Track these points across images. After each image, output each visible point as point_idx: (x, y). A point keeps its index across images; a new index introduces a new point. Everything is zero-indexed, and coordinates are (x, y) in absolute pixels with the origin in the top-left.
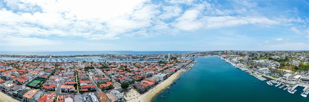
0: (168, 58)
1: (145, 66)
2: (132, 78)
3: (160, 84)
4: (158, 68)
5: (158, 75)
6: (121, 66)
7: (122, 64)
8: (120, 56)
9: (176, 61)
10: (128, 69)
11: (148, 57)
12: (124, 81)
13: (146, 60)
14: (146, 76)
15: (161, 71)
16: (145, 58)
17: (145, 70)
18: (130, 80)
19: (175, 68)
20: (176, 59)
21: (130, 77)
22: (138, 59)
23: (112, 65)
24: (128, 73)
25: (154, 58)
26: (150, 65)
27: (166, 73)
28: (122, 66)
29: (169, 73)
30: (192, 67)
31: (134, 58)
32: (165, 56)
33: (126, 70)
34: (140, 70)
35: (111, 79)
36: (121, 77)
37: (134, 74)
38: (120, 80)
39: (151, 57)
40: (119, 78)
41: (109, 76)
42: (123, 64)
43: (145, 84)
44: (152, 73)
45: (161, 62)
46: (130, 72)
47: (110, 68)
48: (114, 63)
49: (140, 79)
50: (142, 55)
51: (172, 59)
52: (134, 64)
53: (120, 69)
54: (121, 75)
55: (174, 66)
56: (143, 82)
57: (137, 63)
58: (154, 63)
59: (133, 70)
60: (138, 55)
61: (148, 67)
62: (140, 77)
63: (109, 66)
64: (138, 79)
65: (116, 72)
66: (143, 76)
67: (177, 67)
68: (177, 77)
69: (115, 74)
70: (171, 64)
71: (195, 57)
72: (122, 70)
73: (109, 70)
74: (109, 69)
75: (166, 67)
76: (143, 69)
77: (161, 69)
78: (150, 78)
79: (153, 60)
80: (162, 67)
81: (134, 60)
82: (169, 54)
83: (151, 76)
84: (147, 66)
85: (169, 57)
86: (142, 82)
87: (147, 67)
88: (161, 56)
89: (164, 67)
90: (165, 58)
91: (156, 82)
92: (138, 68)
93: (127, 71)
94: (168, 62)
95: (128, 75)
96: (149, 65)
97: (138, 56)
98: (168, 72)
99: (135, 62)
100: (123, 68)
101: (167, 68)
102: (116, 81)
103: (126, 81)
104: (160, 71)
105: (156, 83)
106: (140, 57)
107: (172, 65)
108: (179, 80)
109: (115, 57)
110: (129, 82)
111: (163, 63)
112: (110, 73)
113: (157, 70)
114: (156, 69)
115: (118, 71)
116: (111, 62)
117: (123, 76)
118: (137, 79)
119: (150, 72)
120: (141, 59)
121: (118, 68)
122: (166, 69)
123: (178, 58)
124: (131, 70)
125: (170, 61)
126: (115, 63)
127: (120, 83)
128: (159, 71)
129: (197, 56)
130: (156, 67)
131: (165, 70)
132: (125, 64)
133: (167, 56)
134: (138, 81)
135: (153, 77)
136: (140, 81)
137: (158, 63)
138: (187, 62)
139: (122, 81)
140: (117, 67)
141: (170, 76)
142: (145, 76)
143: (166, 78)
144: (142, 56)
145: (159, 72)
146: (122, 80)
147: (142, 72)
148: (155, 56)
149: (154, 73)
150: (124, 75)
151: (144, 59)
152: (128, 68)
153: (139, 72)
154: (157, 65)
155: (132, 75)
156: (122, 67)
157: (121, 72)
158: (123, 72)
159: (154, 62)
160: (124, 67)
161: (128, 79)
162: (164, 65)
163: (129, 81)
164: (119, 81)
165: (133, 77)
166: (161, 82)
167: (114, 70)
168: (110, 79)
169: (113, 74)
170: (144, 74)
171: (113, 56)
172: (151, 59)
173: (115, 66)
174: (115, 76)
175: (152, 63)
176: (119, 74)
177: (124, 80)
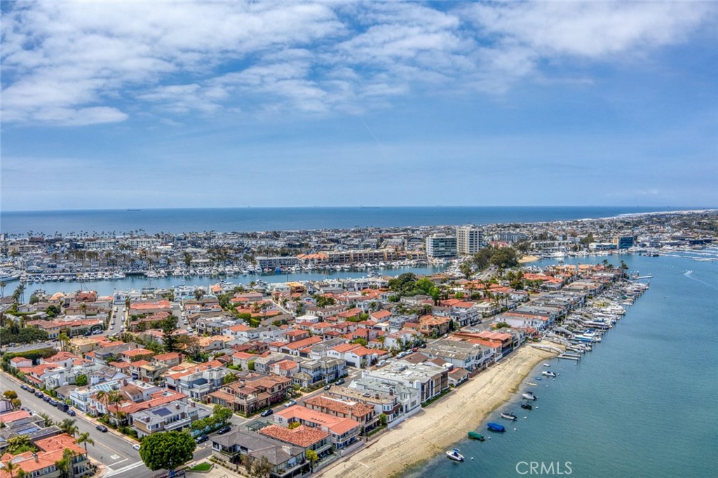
0: (453, 256)
1: (300, 312)
2: (214, 400)
3: (396, 427)
4: (384, 325)
5: (387, 373)
6: (134, 318)
7: (139, 308)
8: (123, 247)
9: (511, 277)
10: (186, 339)
11: (318, 249)
12: (157, 419)
13: (309, 266)
14: (305, 378)
15: (407, 346)
16: (301, 257)
17: (299, 338)
18: (201, 414)
19: (500, 326)
20: (514, 264)
21: (198, 389)
22: (250, 267)
23: (70, 319)
24: (186, 365)
25: (359, 258)
26: (331, 302)
27: (440, 361)
28: (139, 322)
29: (460, 364)
30: (609, 321)
31: (221, 255)
32: (436, 243)
33: (171, 345)
34: (264, 336)
35: (66, 416)
36: (138, 397)
37: (226, 372)
38: (136, 416)
39: (338, 251)
40: (125, 405)
41: (55, 395)
42: (149, 307)
43: (302, 427)
44: (349, 357)
45: (406, 284)
46: (198, 358)
47: (54, 339)
48: (81, 298)
49: (263, 397)
50: (276, 236)
51: (482, 263)
52: (224, 302)
53: (125, 339)
54: (139, 384)
55: (497, 313)
56: (285, 420)
57: (240, 290)
58: (359, 294)
59: (222, 345)
60: (254, 236)
61: (321, 320)
62: (267, 383)
63: (44, 326)
64: (251, 397)
65: (99, 365)
66: (283, 379)
67: (517, 323)
68: (514, 391)
69: (94, 380)
70: (476, 298)
71: (633, 248)
72: (142, 351)
73: (50, 354)
74: (52, 344)
75: (440, 318)
76: (288, 329)
77: (408, 335)
78: (335, 389)
79: (353, 270)
80: (416, 322)
81: (223, 274)
82: (467, 229)
83: (338, 376)
84: (313, 309)
85: (464, 245)
86: (276, 416)
87: (309, 317)
88: (410, 239)
89: (426, 321)
90: (438, 255)
91: (369, 419)
92: (251, 324)
93: (175, 355)
94: (453, 281)
95: (185, 378)
96: (324, 302)
97: (249, 243)
98: (453, 351)
99: (230, 285)
100: (149, 332)
101: (451, 327)
102: (108, 423)
103: (176, 419)
104: (398, 347)
105: (373, 426)
106: (267, 252)
107: (485, 305)
108: (528, 407)
109: (92, 255)
110: (194, 428)
111: (425, 289)
112: (55, 372)
113: (382, 339)
114: (373, 333)
115: (111, 359)
116: (57, 293)
117: (148, 387)
118: (243, 402)
119: (331, 353)
120: (270, 264)
121: (110, 332)
122: (439, 335)
123: (526, 259)
124: (204, 341)
125: (467, 277)
126: (92, 298)
127: (135, 434)
128: (390, 343)
129: (655, 244)
130: (373, 319)
131: (430, 342)
132: (162, 305)
133: (453, 242)
134: (253, 410)
135: (353, 385)
136: (263, 408)
137: (385, 287)
138: (577, 284)
139: (146, 422)
140: (104, 328)
141: (466, 381)
142: (301, 376)
143: (436, 391)
144: (280, 244)
145: (395, 352)
146: (143, 415)
147: (275, 354)
148: (368, 240)
149: (358, 361)
150: (157, 379)
151: (294, 263)
152: (181, 332)
153: (260, 349)
154: (381, 307)
155: (215, 375)
156: (142, 328)
157: (136, 359)
158: (149, 359)
159: (362, 280)
160: (156, 326)
161: (186, 409)
162: (429, 302)
163: (195, 418)
164: (124, 425)
165: (221, 393)
166: (402, 416)
167: (85, 353)
168: (58, 417)
169: (82, 382)
170: (293, 366)
171: (76, 249)
172: (341, 260)
173: (90, 323)
174: (94, 390)
175: (344, 287)
176: (120, 376)
177: (163, 412)
